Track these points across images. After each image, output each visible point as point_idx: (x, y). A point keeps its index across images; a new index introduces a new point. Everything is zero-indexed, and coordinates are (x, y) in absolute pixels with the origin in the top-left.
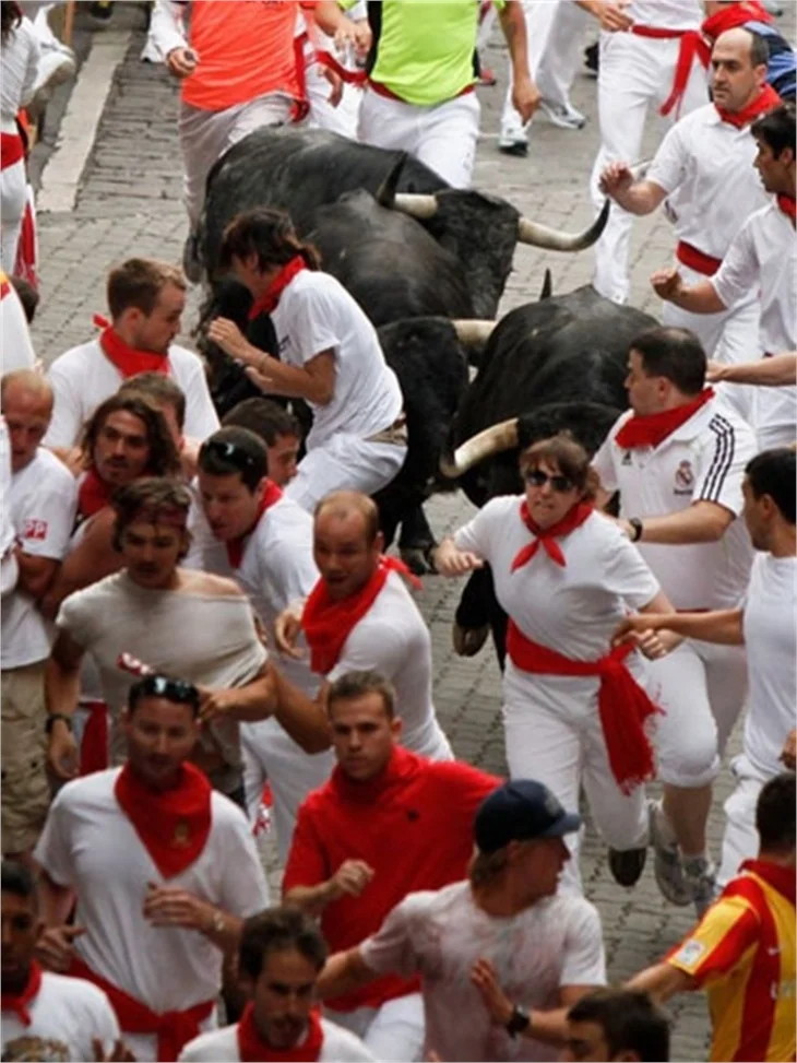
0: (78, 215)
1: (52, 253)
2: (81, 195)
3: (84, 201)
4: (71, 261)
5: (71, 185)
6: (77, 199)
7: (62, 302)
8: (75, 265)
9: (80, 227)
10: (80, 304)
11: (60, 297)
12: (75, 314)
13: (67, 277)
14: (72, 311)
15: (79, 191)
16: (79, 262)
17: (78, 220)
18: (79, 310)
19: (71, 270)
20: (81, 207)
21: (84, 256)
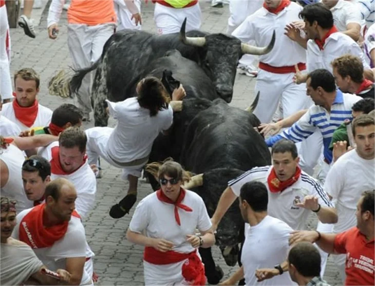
0: (40, 27)
1: (28, 42)
2: (43, 19)
3: (43, 22)
4: (35, 45)
5: (39, 15)
6: (41, 21)
7: (30, 61)
8: (37, 46)
9: (40, 31)
10: (37, 61)
11: (29, 59)
12: (35, 65)
13: (33, 51)
14: (33, 64)
15: (42, 18)
16: (38, 45)
17: (40, 29)
18: (37, 64)
19: (35, 49)
20: (42, 24)
21: (40, 43)
